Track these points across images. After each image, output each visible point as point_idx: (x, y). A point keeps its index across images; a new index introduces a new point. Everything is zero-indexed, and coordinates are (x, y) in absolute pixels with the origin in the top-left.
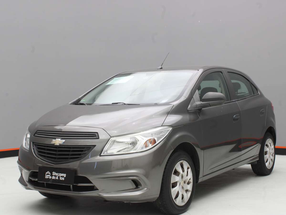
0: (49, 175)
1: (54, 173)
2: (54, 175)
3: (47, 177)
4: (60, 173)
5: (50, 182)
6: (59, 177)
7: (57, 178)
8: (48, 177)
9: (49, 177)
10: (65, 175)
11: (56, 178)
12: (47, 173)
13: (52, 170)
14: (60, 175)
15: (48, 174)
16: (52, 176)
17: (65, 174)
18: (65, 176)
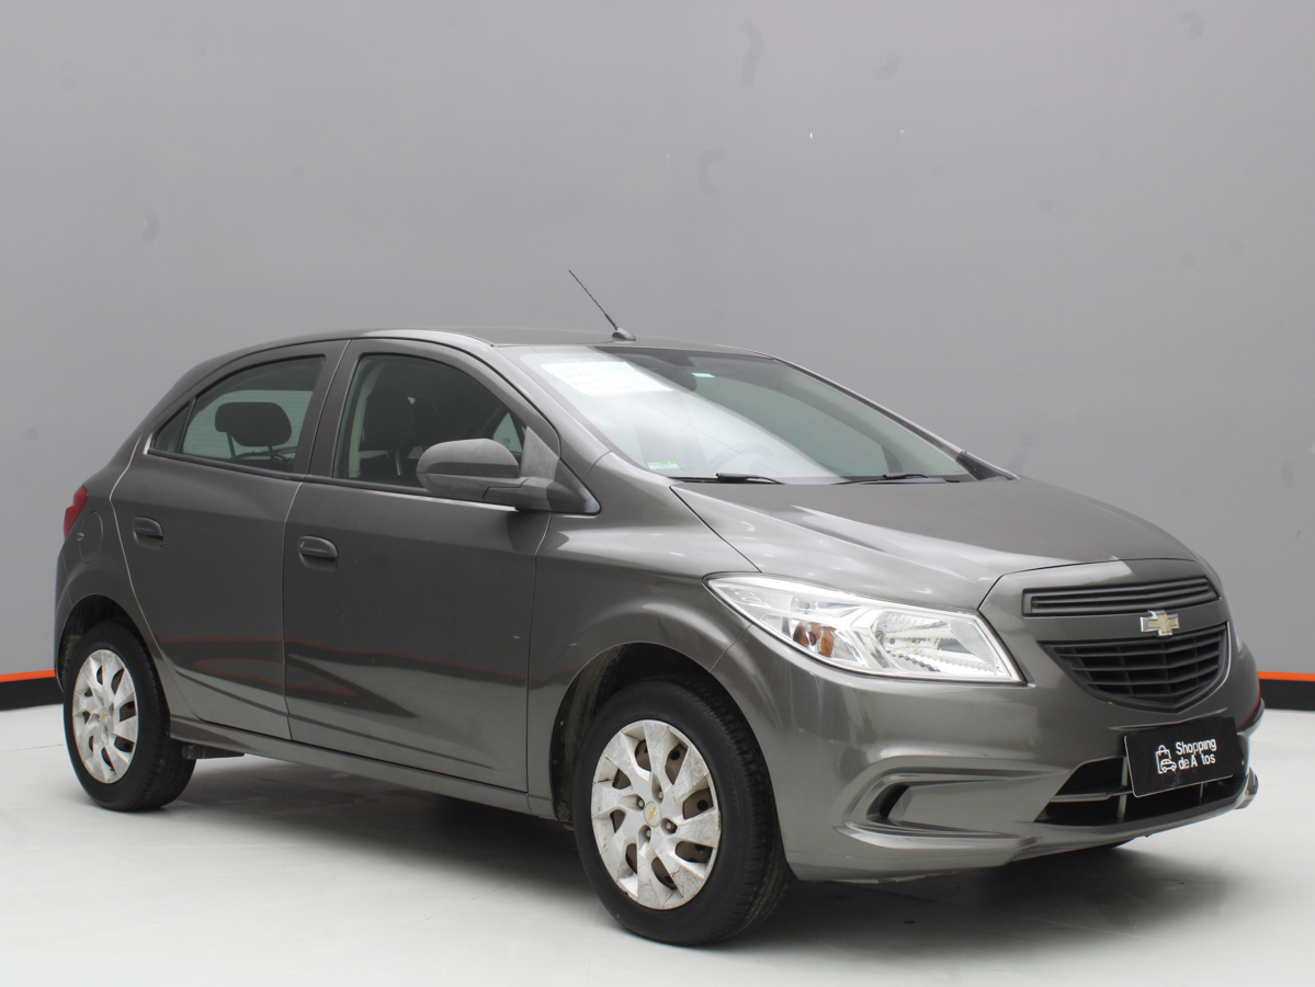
0: (1166, 757)
1: (1182, 748)
2: (1183, 755)
3: (1165, 770)
4: (1197, 741)
5: (1174, 784)
6: (1198, 757)
7: (1194, 763)
8: (1167, 766)
9: (1170, 765)
10: (1211, 744)
11: (1190, 764)
12: (1159, 753)
13: (1171, 736)
14: (1201, 750)
15: (1163, 756)
16: (1176, 758)
17: (1213, 740)
18: (1215, 746)
